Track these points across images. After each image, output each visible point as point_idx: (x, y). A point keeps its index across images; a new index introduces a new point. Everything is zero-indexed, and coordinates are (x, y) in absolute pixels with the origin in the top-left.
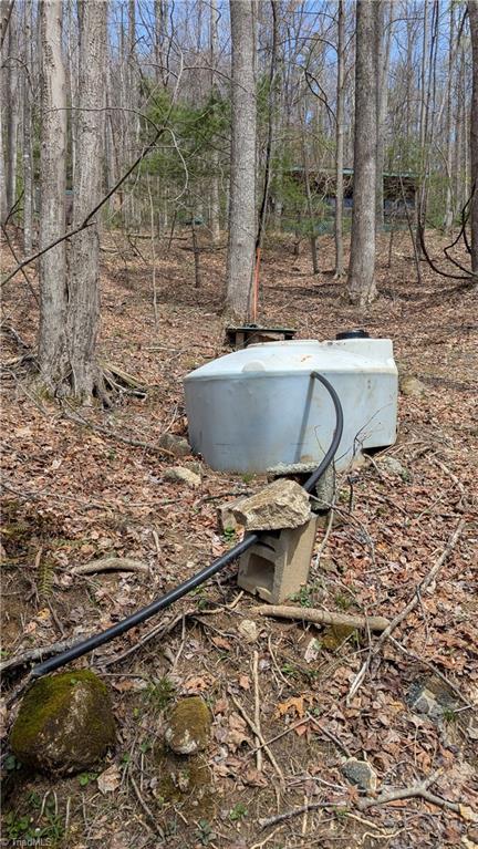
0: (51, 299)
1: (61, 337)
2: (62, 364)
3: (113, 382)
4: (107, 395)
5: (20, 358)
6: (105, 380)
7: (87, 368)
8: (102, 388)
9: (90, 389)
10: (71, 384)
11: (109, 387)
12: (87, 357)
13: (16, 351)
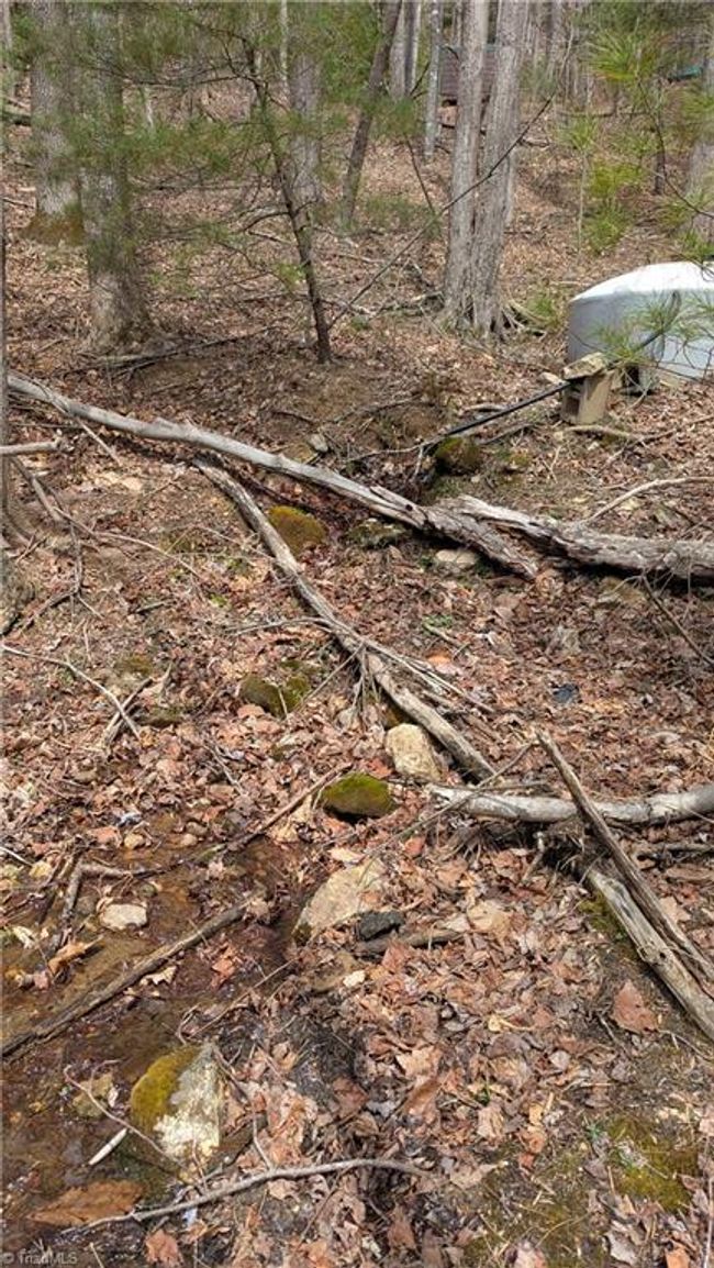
0: (458, 231)
1: (465, 271)
2: (464, 298)
3: (512, 319)
4: (505, 332)
5: (424, 296)
6: (504, 317)
7: (488, 302)
8: (500, 323)
9: (489, 324)
10: (472, 319)
11: (507, 325)
12: (488, 291)
13: (420, 290)
